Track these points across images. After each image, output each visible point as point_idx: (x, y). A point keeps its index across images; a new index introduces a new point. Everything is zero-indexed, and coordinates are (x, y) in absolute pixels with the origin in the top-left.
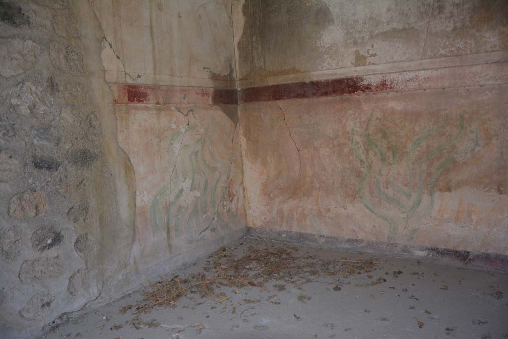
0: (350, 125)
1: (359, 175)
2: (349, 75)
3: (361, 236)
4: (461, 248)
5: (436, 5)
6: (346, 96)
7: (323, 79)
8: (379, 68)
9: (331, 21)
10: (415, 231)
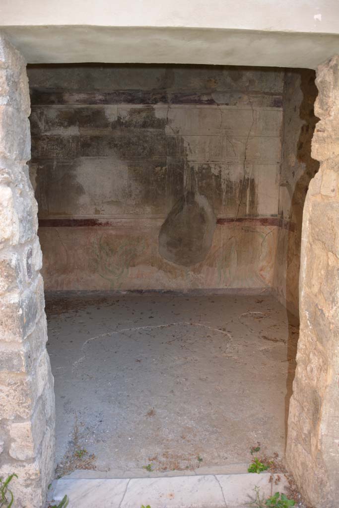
0: (92, 240)
1: (96, 261)
2: (92, 218)
3: (98, 288)
4: (139, 289)
5: (129, 194)
6: (90, 227)
7: (79, 218)
8: (106, 216)
9: (85, 193)
10: (122, 283)
